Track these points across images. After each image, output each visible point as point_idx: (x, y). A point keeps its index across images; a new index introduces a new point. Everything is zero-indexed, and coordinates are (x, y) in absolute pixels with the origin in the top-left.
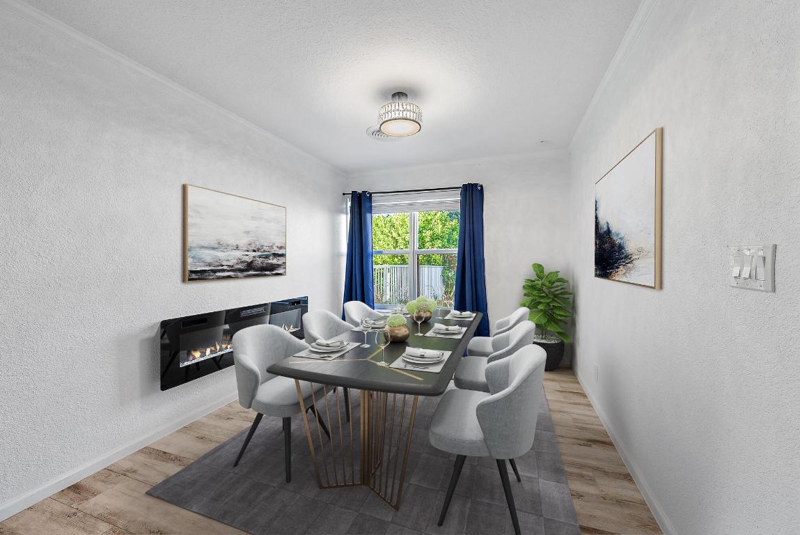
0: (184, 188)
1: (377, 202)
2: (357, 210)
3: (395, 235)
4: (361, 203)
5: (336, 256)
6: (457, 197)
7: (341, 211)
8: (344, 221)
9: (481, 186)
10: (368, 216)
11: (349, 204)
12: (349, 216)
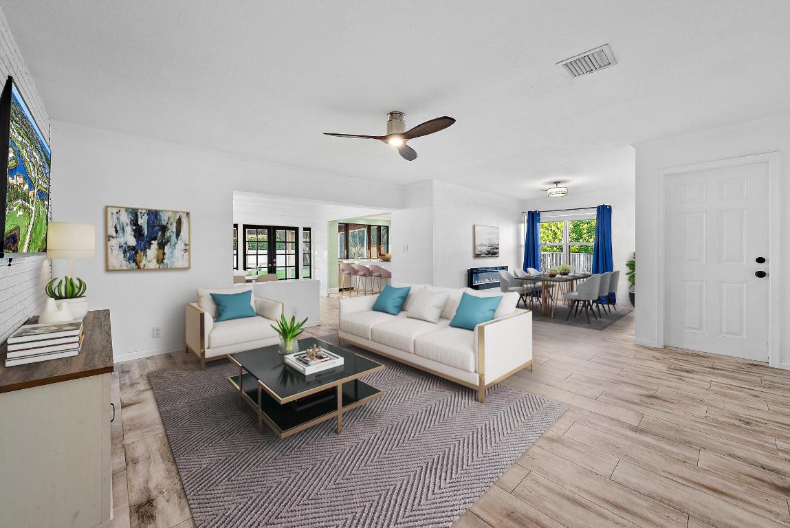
0: (474, 227)
1: (542, 216)
2: (531, 222)
3: (554, 228)
4: (533, 218)
5: (519, 246)
6: (594, 212)
7: (521, 222)
8: (524, 228)
9: (610, 207)
10: (538, 224)
11: (526, 218)
12: (526, 225)
